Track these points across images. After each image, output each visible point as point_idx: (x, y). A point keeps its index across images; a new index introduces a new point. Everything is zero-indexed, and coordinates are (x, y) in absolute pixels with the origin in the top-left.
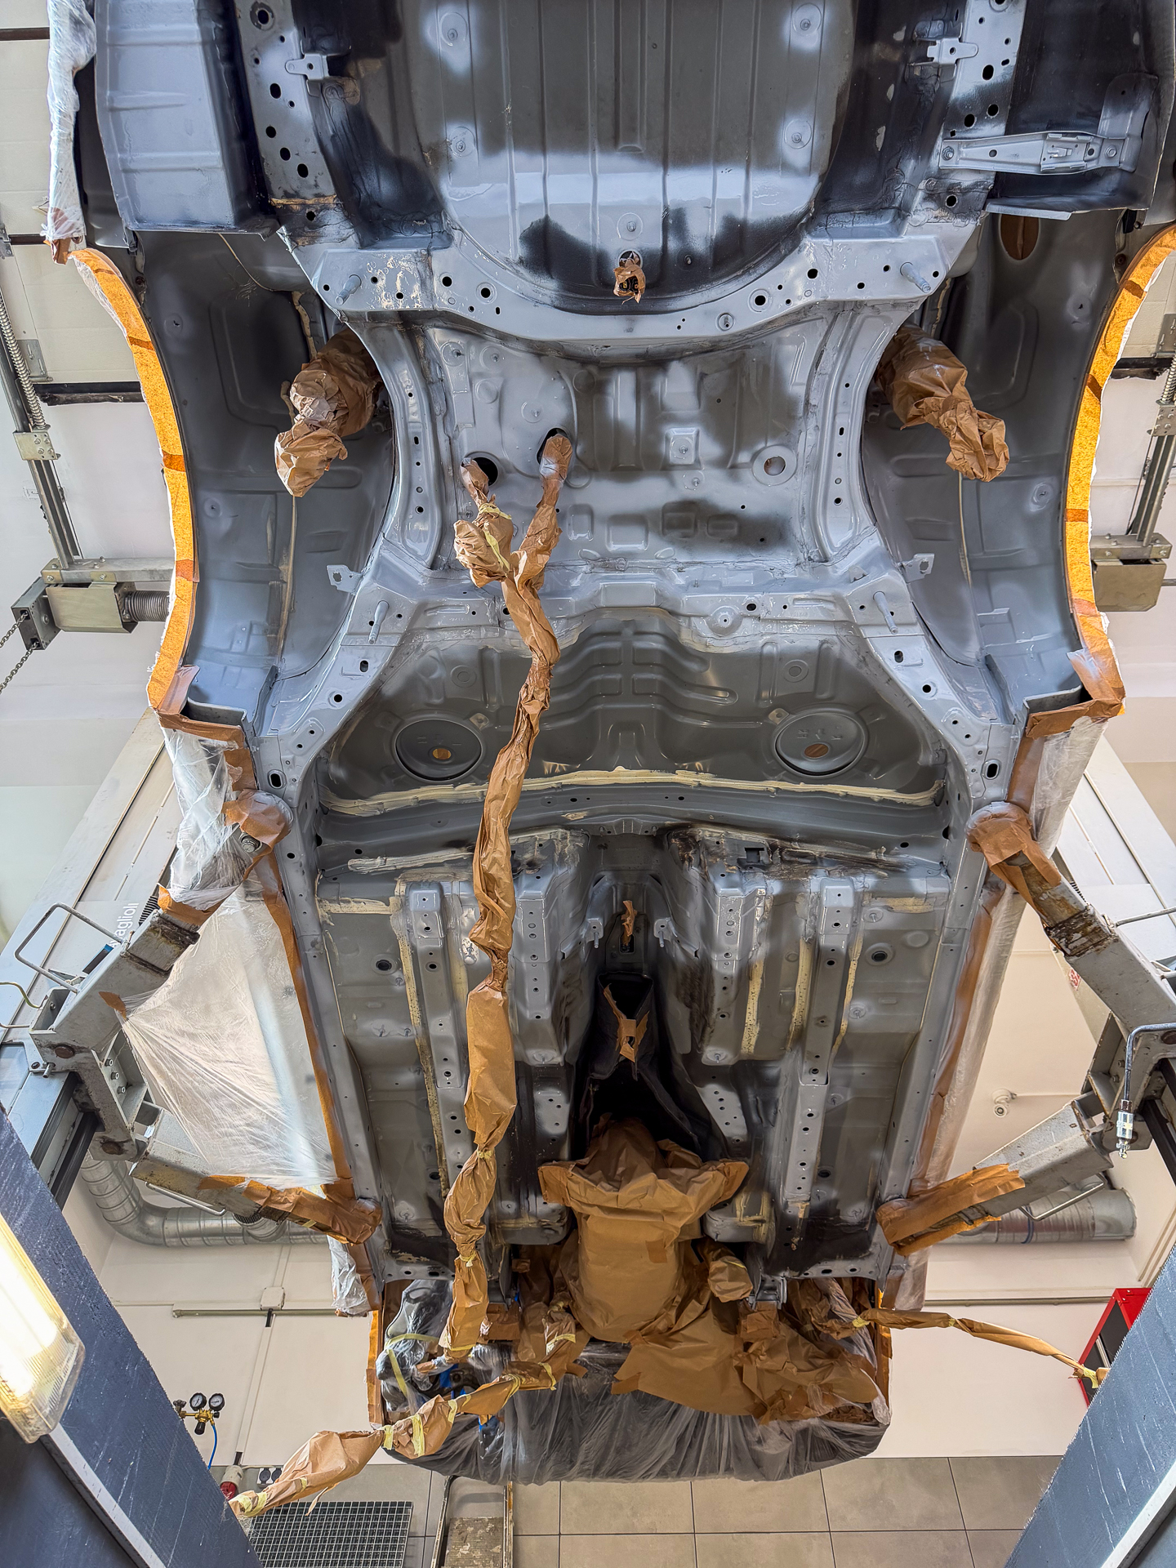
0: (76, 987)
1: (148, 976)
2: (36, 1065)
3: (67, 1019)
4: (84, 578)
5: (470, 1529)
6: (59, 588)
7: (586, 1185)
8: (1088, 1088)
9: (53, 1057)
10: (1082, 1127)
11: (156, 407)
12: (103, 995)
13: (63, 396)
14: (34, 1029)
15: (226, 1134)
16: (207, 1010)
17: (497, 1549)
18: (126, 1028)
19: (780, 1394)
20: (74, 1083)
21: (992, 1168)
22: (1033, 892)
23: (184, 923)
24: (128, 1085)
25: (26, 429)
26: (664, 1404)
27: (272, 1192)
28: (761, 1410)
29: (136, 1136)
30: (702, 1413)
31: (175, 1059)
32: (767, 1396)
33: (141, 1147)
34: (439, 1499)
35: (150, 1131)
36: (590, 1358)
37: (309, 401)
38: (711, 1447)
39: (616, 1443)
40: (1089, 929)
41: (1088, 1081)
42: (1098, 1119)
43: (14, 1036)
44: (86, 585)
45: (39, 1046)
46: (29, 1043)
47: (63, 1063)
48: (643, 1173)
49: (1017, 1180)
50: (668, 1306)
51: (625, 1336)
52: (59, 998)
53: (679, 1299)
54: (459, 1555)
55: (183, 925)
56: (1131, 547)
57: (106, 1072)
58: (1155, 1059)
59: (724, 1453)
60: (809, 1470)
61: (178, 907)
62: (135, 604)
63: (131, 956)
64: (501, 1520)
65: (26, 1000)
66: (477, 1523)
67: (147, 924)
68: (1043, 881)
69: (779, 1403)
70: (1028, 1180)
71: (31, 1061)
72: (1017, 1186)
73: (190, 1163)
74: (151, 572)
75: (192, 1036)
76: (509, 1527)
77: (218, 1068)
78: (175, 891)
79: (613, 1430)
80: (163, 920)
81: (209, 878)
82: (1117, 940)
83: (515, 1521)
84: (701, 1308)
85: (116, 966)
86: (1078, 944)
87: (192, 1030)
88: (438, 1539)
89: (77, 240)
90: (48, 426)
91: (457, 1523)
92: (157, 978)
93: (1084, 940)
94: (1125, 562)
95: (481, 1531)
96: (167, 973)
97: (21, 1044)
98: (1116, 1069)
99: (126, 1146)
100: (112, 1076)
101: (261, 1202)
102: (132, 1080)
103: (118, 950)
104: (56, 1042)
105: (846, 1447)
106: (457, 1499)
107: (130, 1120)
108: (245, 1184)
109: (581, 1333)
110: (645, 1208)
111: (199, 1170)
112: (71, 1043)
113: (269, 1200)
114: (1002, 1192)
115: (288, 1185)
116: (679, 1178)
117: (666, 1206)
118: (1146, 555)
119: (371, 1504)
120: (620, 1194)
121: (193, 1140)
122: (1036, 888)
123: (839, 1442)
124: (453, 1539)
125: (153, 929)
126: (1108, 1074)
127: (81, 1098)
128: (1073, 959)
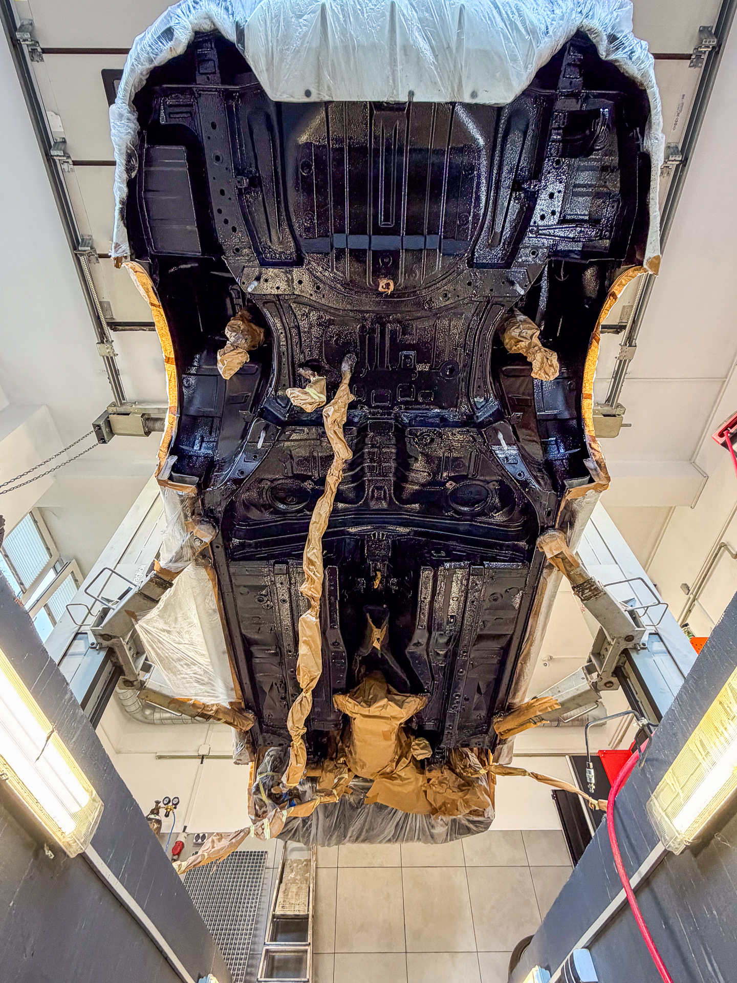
0: (113, 607)
1: (149, 603)
2: (93, 644)
3: (108, 622)
4: (128, 411)
5: (295, 865)
6: (115, 416)
7: (355, 704)
8: (590, 661)
9: (101, 640)
10: (587, 679)
11: (162, 335)
12: (126, 611)
13: (120, 328)
14: (93, 627)
15: (184, 678)
16: (176, 619)
17: (308, 875)
18: (137, 627)
19: (444, 804)
20: (111, 652)
21: (546, 698)
22: (567, 570)
23: (167, 578)
24: (137, 653)
25: (102, 342)
26: (389, 809)
27: (205, 706)
28: (435, 811)
29: (141, 678)
30: (407, 814)
31: (160, 642)
32: (439, 805)
33: (142, 683)
34: (281, 850)
35: (148, 675)
36: (354, 785)
37: (234, 334)
38: (411, 828)
39: (366, 827)
40: (592, 588)
41: (590, 658)
42: (595, 675)
43: (83, 629)
44: (128, 414)
45: (95, 635)
46: (90, 633)
47: (106, 643)
48: (382, 698)
49: (557, 704)
50: (392, 761)
51: (372, 775)
52: (105, 612)
53: (397, 757)
54: (289, 878)
55: (165, 579)
56: (607, 410)
57: (126, 648)
58: (622, 649)
59: (417, 831)
60: (457, 839)
61: (163, 570)
62: (150, 424)
63: (141, 594)
64: (310, 860)
65: (89, 612)
66: (299, 862)
67: (149, 578)
68: (571, 565)
69: (443, 808)
70: (562, 704)
71: (91, 642)
72: (557, 707)
73: (165, 692)
74: (159, 409)
75: (169, 632)
76: (313, 864)
77: (180, 647)
78: (163, 563)
79: (365, 821)
80: (156, 576)
81: (178, 558)
82: (605, 594)
83: (316, 860)
84: (408, 761)
85: (133, 597)
86: (587, 595)
87: (168, 629)
88: (280, 870)
89: (126, 257)
90: (113, 341)
91: (289, 862)
92: (152, 604)
93: (590, 593)
94: (605, 416)
95: (300, 866)
96: (157, 602)
97: (86, 633)
98: (603, 652)
99: (135, 683)
100: (130, 649)
101: (199, 710)
102: (139, 651)
103: (134, 590)
104: (103, 633)
105: (474, 828)
106: (289, 849)
107: (137, 671)
108: (191, 702)
109: (350, 773)
110: (382, 715)
111: (170, 694)
112: (111, 634)
113: (203, 709)
114: (550, 710)
115: (213, 702)
116: (399, 701)
117: (392, 714)
118: (614, 413)
119: (248, 852)
120: (370, 708)
121: (168, 681)
122: (568, 568)
123: (471, 826)
124: (287, 870)
125: (151, 580)
126: (599, 654)
127: (114, 660)
128: (585, 602)
